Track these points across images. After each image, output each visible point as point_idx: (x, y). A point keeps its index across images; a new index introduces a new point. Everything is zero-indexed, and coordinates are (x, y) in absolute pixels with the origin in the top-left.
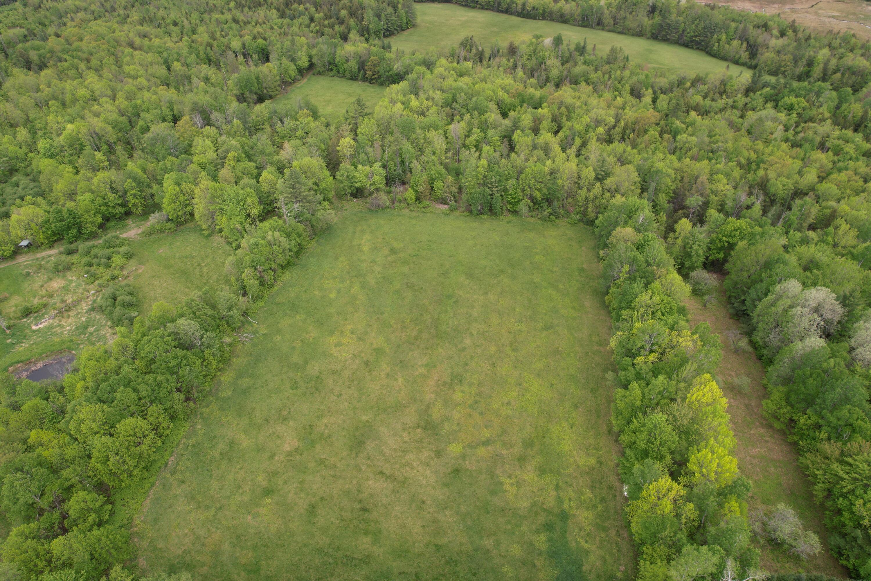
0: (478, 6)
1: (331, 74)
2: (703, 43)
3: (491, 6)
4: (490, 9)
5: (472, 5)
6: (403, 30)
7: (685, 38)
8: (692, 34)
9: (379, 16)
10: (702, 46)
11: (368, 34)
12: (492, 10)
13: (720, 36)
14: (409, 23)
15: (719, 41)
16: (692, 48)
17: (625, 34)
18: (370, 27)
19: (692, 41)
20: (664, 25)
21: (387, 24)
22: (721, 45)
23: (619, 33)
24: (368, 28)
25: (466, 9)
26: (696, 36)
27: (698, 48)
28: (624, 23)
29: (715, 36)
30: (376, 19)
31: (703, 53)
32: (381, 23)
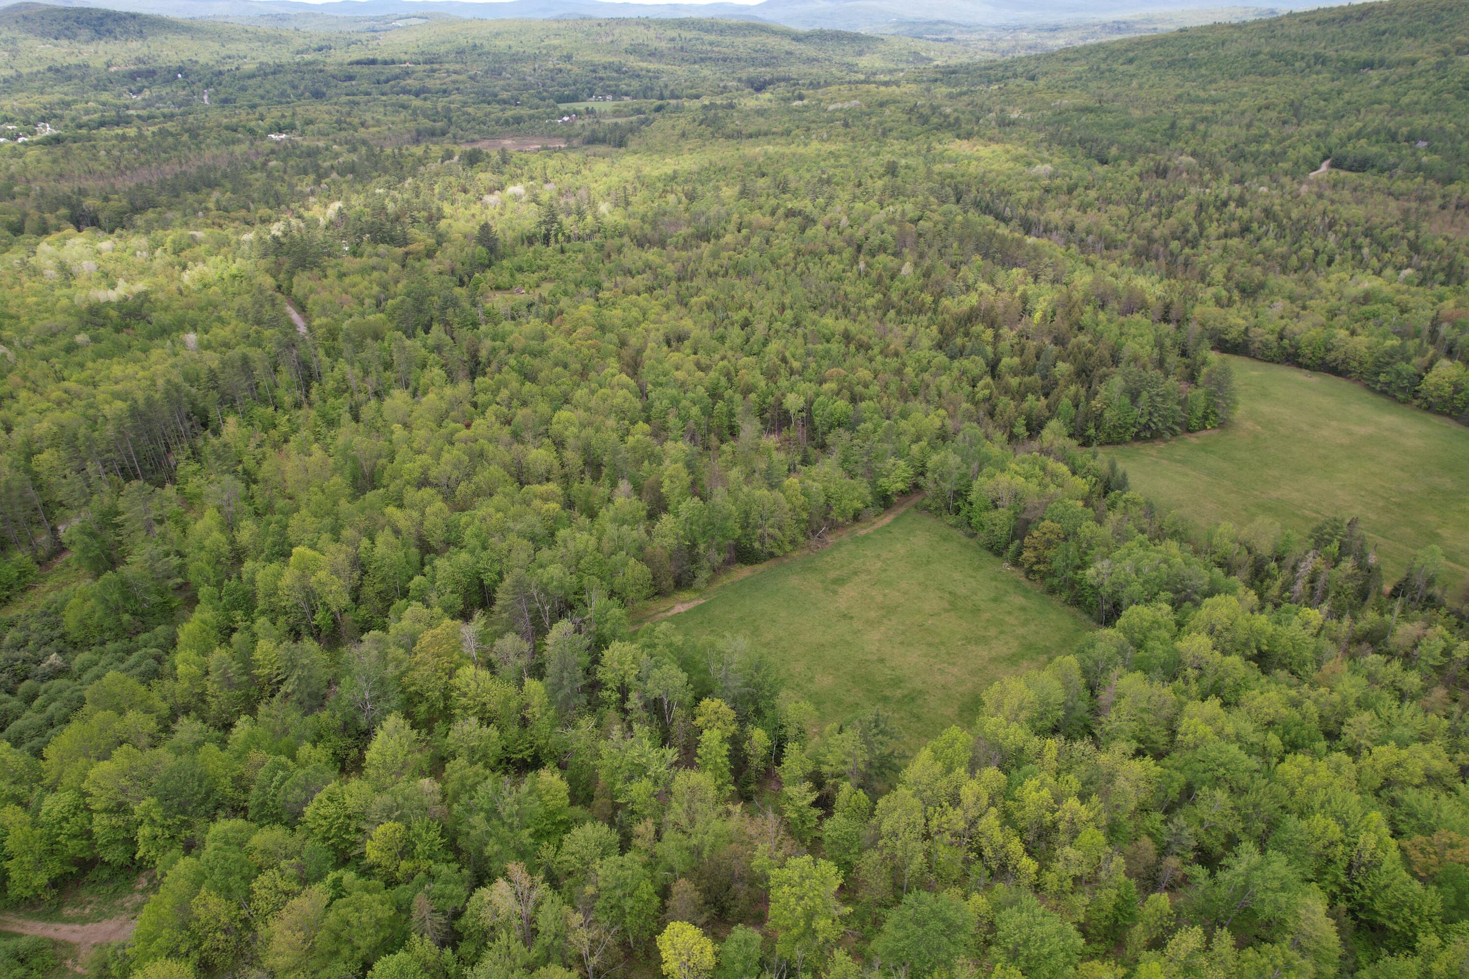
0: (1416, 402)
1: (952, 519)
3: (1455, 408)
4: (1449, 415)
5: (1400, 396)
6: (1189, 430)
9: (1134, 396)
11: (1097, 428)
12: (1456, 419)
14: (1212, 417)
18: (1107, 414)
21: (1150, 413)
24: (1101, 415)
25: (1382, 400)
30: (1127, 401)
32: (1137, 411)
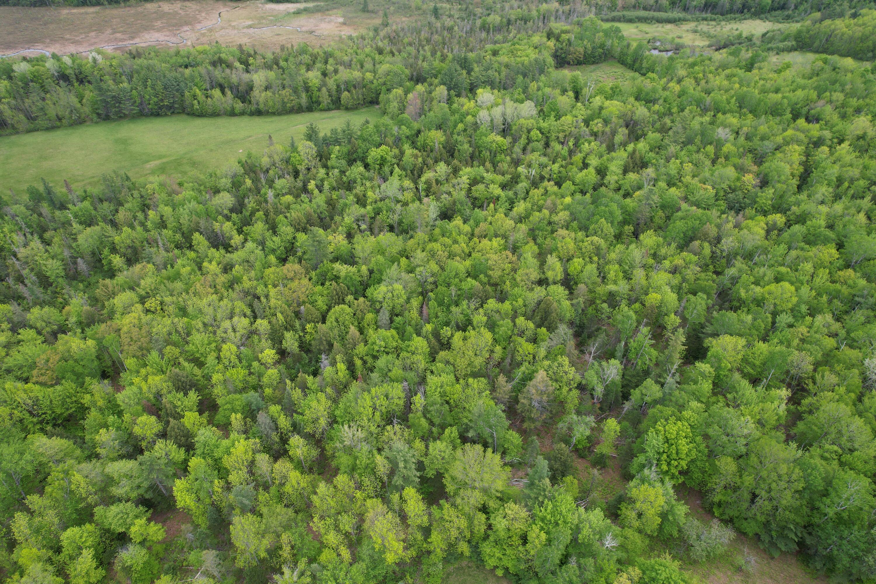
2: (176, 106)
7: (150, 106)
8: (156, 99)
10: (177, 108)
13: (192, 92)
15: (195, 97)
16: (166, 115)
17: (58, 127)
19: (160, 108)
20: (109, 100)
22: (201, 101)
23: (48, 129)
26: (162, 100)
27: (173, 113)
28: (46, 114)
29: (187, 94)
31: (185, 117)
